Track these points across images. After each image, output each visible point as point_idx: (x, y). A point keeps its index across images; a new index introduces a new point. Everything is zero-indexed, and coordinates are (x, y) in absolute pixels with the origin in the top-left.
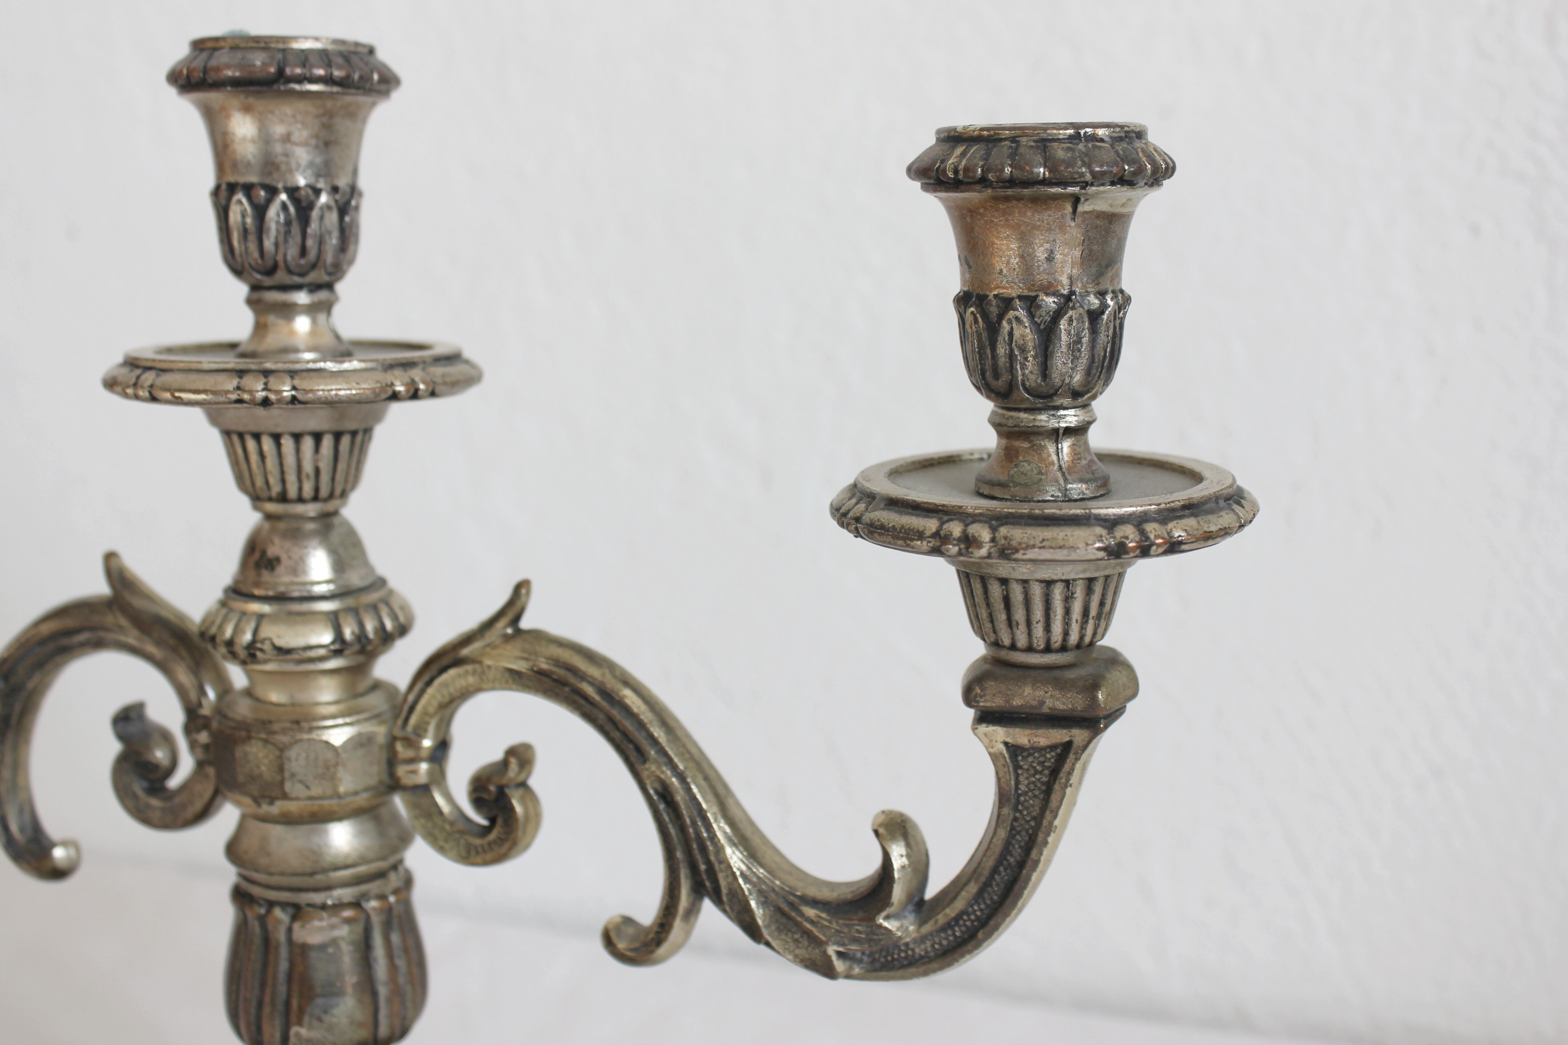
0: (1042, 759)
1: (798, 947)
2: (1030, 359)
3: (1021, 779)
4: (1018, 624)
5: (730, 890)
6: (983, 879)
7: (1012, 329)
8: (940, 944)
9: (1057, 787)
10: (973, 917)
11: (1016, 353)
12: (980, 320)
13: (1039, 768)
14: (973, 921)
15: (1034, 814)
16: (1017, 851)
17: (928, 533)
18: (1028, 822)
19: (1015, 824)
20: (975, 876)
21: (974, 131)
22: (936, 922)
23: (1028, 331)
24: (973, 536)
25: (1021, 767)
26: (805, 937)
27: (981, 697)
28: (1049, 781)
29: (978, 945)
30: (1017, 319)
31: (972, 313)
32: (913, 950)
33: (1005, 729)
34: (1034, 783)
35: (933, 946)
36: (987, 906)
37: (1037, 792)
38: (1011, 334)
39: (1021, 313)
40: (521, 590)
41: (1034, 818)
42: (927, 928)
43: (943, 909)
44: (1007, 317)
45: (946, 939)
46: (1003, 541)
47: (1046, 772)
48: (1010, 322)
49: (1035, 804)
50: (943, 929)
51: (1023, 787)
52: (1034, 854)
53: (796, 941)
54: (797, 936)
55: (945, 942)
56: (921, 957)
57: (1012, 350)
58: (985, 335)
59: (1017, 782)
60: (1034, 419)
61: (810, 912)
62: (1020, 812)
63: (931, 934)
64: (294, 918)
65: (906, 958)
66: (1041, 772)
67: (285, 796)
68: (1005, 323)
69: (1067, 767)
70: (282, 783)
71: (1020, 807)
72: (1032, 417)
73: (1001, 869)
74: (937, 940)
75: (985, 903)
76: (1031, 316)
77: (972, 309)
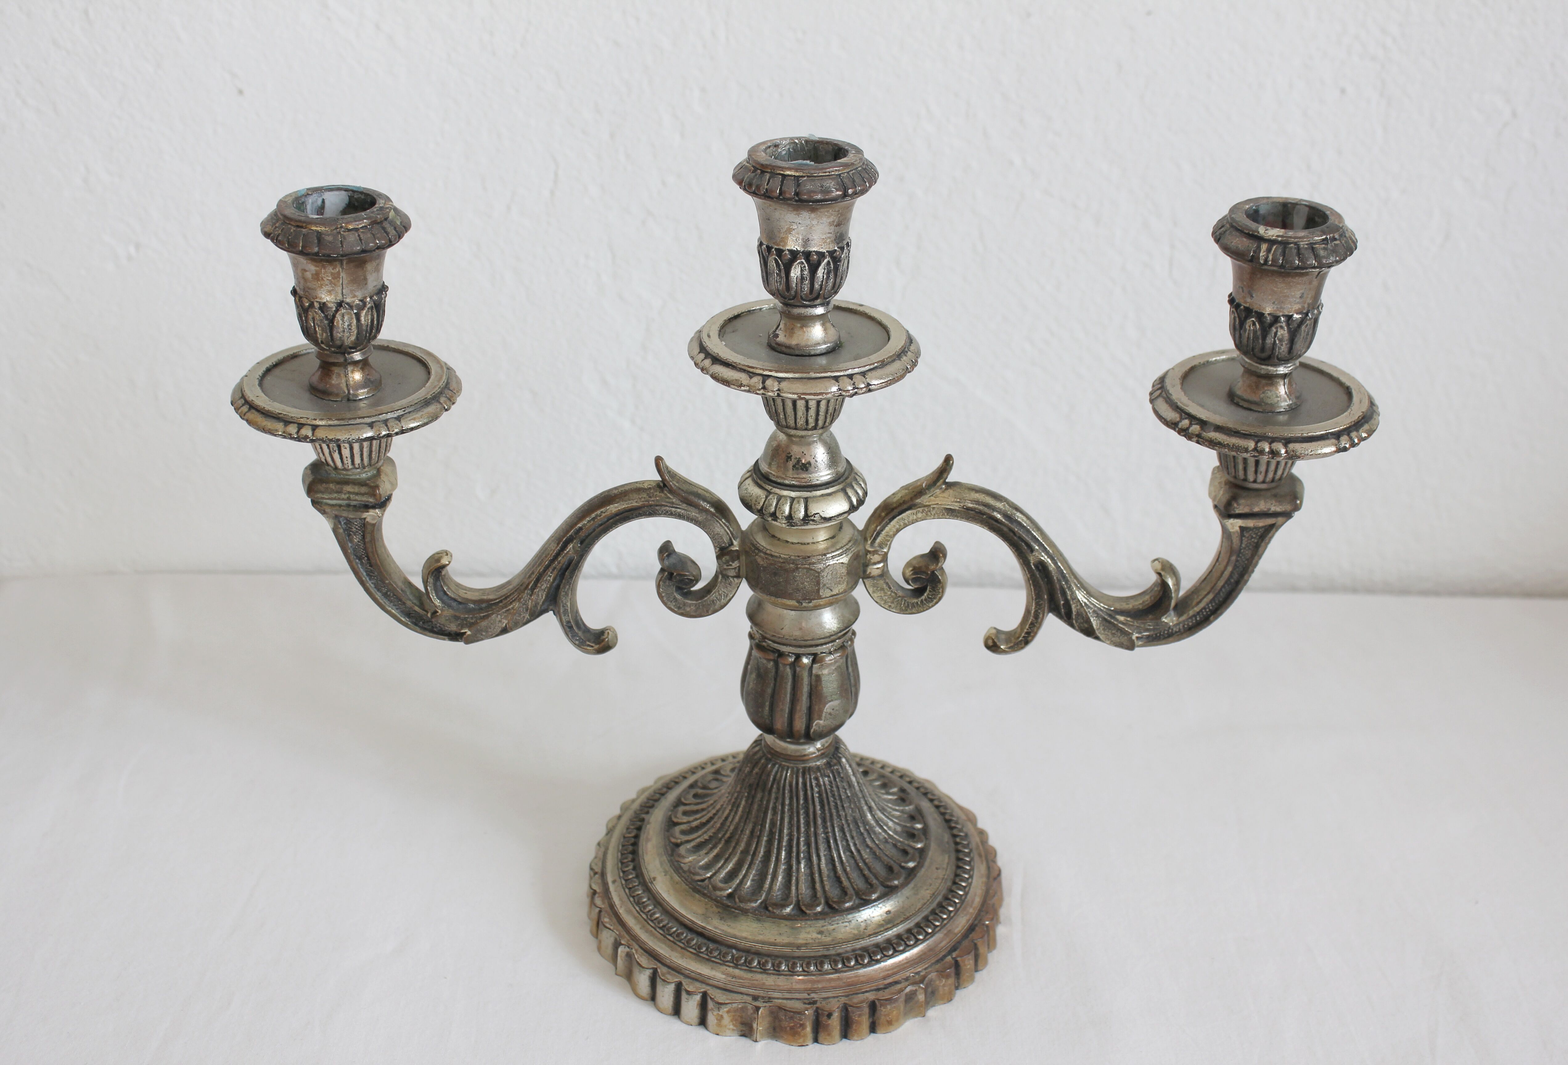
0: (1257, 532)
1: (1114, 637)
2: (1284, 345)
3: (1244, 541)
4: (1261, 472)
5: (1078, 612)
6: (1217, 591)
7: (1277, 331)
8: (1188, 625)
9: (1263, 544)
10: (1208, 610)
11: (1277, 342)
12: (1257, 325)
13: (1254, 536)
14: (1207, 612)
15: (1248, 557)
16: (1236, 576)
17: (1250, 449)
18: (1244, 562)
19: (1237, 563)
20: (1213, 590)
21: (1273, 236)
22: (1188, 615)
23: (1286, 332)
24: (1277, 451)
25: (1244, 536)
26: (1119, 631)
27: (1237, 508)
28: (1258, 542)
29: (1210, 623)
30: (1282, 327)
31: (1253, 321)
32: (1172, 629)
33: (1243, 521)
34: (1250, 543)
35: (1183, 626)
36: (1216, 604)
37: (1251, 547)
38: (1276, 334)
39: (1284, 325)
40: (948, 462)
41: (1247, 560)
42: (1184, 617)
43: (1193, 608)
44: (1276, 326)
45: (1192, 622)
46: (1292, 453)
47: (1258, 537)
48: (1277, 328)
49: (1248, 553)
50: (1191, 618)
51: (1243, 546)
52: (1246, 577)
53: (1113, 634)
54: (1113, 632)
55: (1190, 624)
56: (1176, 632)
57: (1275, 341)
58: (1259, 333)
59: (1241, 543)
60: (1277, 370)
61: (1122, 618)
62: (1241, 557)
63: (1184, 621)
64: (814, 661)
65: (1167, 633)
66: (1255, 538)
67: (820, 598)
68: (1274, 330)
69: (1270, 535)
70: (818, 591)
71: (1241, 555)
72: (1275, 369)
73: (1226, 585)
74: (1186, 623)
75: (1215, 602)
76: (1288, 325)
77: (1253, 319)
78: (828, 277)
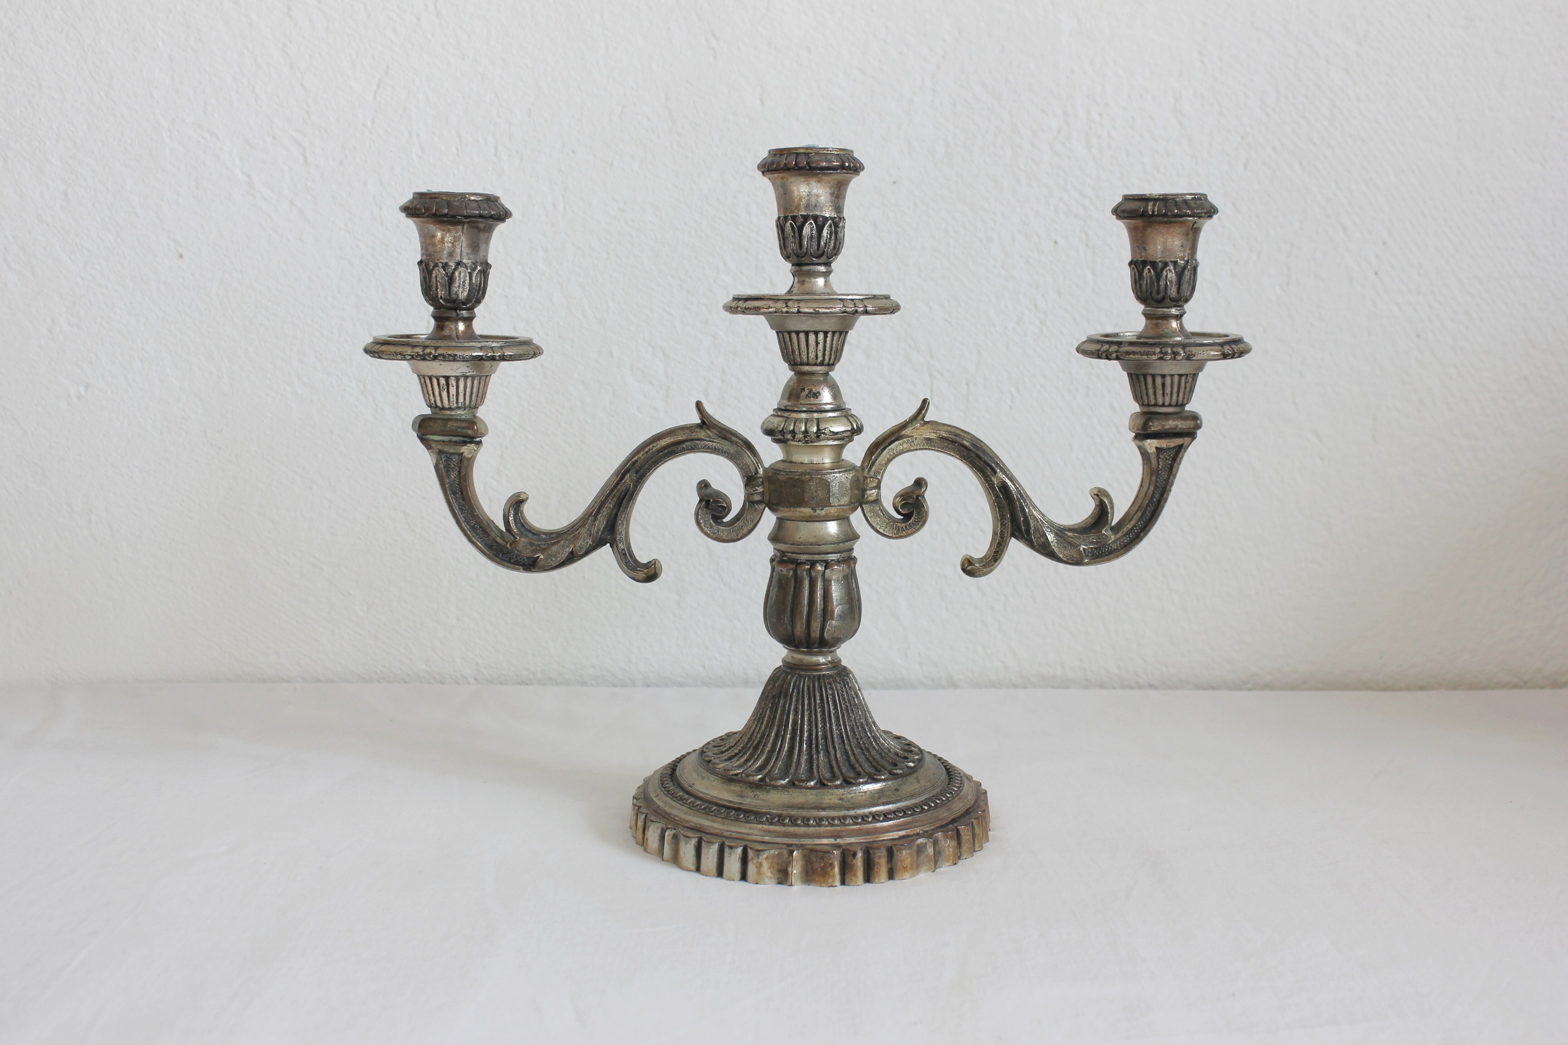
0: (1169, 454)
1: (1066, 550)
2: (1174, 286)
3: (1160, 463)
4: (1167, 394)
5: (1035, 527)
6: (1143, 509)
7: (1167, 274)
8: (1123, 542)
9: (1175, 465)
10: (1138, 528)
11: (1168, 284)
12: (1152, 271)
13: (1168, 458)
14: (1137, 530)
15: (1165, 478)
16: (1157, 496)
18: (1162, 482)
19: (1157, 484)
20: (1140, 508)
21: (1156, 196)
22: (1123, 532)
23: (1174, 275)
24: (1177, 352)
25: (1160, 458)
26: (1069, 544)
27: (1152, 426)
28: (1171, 463)
29: (1141, 540)
30: (1170, 270)
31: (1148, 268)
32: (1111, 547)
33: (1158, 441)
34: (1165, 464)
35: (1120, 544)
36: (1144, 522)
37: (1166, 469)
38: (1166, 276)
39: (1172, 268)
40: (925, 403)
41: (1165, 480)
42: (1120, 534)
43: (1126, 525)
44: (1166, 269)
45: (1126, 539)
46: (1189, 353)
47: (1171, 459)
48: (1166, 271)
49: (1165, 475)
50: (1125, 535)
51: (1160, 467)
52: (1165, 496)
53: (1065, 547)
54: (1065, 545)
55: (1125, 541)
56: (1115, 549)
57: (1166, 283)
58: (1154, 277)
59: (1159, 464)
60: (1170, 311)
61: (1070, 534)
62: (1159, 478)
63: (1119, 538)
64: (826, 568)
65: (1108, 551)
66: (1168, 459)
67: (830, 505)
68: (1164, 272)
69: (1180, 456)
70: (829, 498)
71: (1159, 476)
72: (1169, 310)
73: (1150, 505)
74: (1122, 540)
75: (1143, 521)
76: (1175, 269)
77: (1148, 267)
78: (831, 237)
